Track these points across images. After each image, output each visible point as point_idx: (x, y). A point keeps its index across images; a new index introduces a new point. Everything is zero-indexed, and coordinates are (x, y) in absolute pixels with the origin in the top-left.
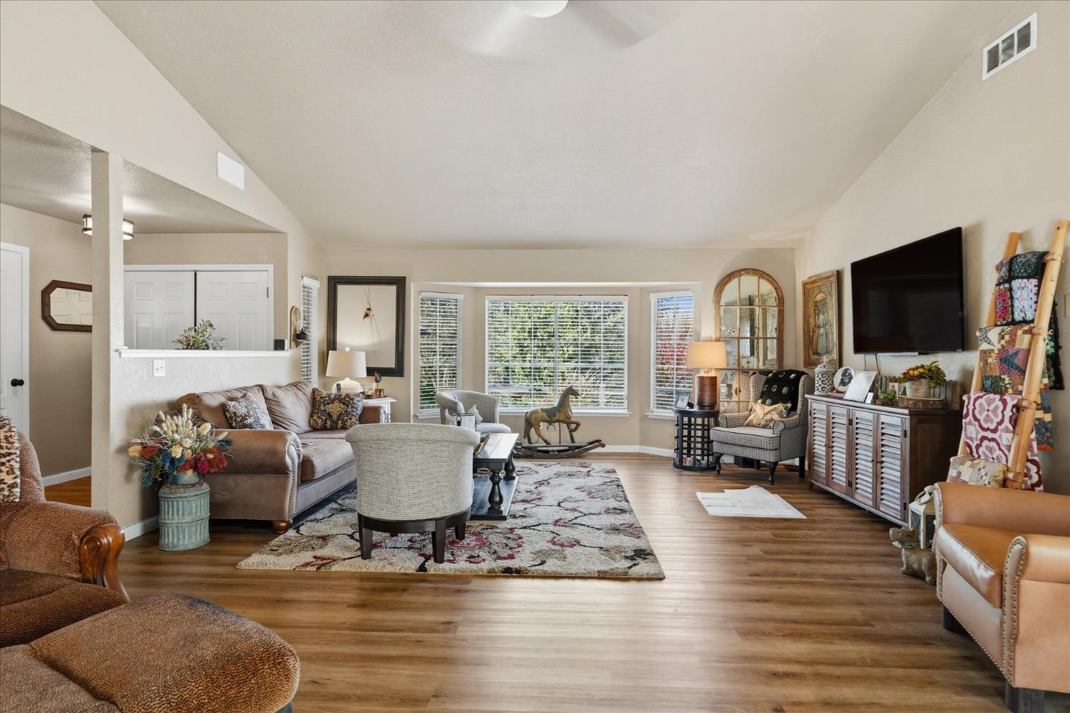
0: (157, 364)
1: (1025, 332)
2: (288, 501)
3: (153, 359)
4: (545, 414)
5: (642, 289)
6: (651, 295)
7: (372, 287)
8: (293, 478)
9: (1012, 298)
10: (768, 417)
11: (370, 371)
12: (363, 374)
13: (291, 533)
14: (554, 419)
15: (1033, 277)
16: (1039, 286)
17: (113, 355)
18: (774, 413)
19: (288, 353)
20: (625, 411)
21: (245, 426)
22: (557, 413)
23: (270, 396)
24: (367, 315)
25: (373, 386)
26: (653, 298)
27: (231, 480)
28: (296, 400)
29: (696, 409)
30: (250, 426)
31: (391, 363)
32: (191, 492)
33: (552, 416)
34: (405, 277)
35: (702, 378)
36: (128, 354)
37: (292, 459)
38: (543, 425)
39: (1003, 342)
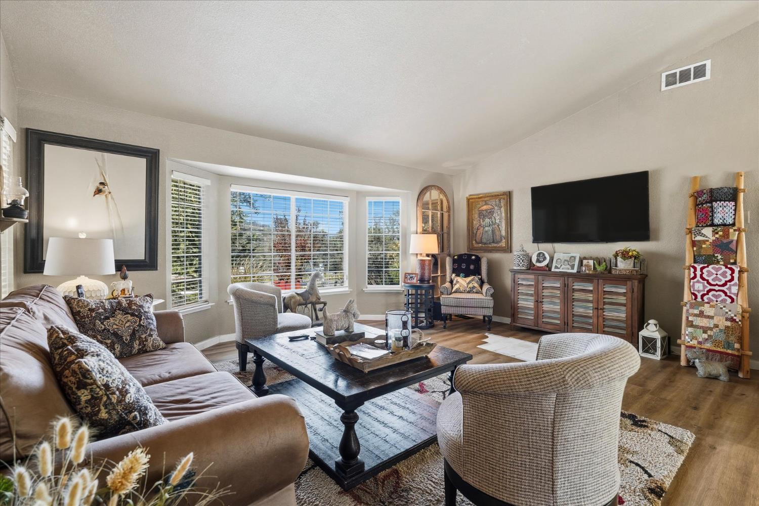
1: (735, 230)
4: (301, 298)
6: (367, 198)
9: (712, 211)
10: (471, 285)
15: (732, 201)
16: (736, 206)
18: (474, 282)
20: (347, 289)
24: (99, 191)
31: (139, 255)
34: (159, 150)
39: (717, 236)
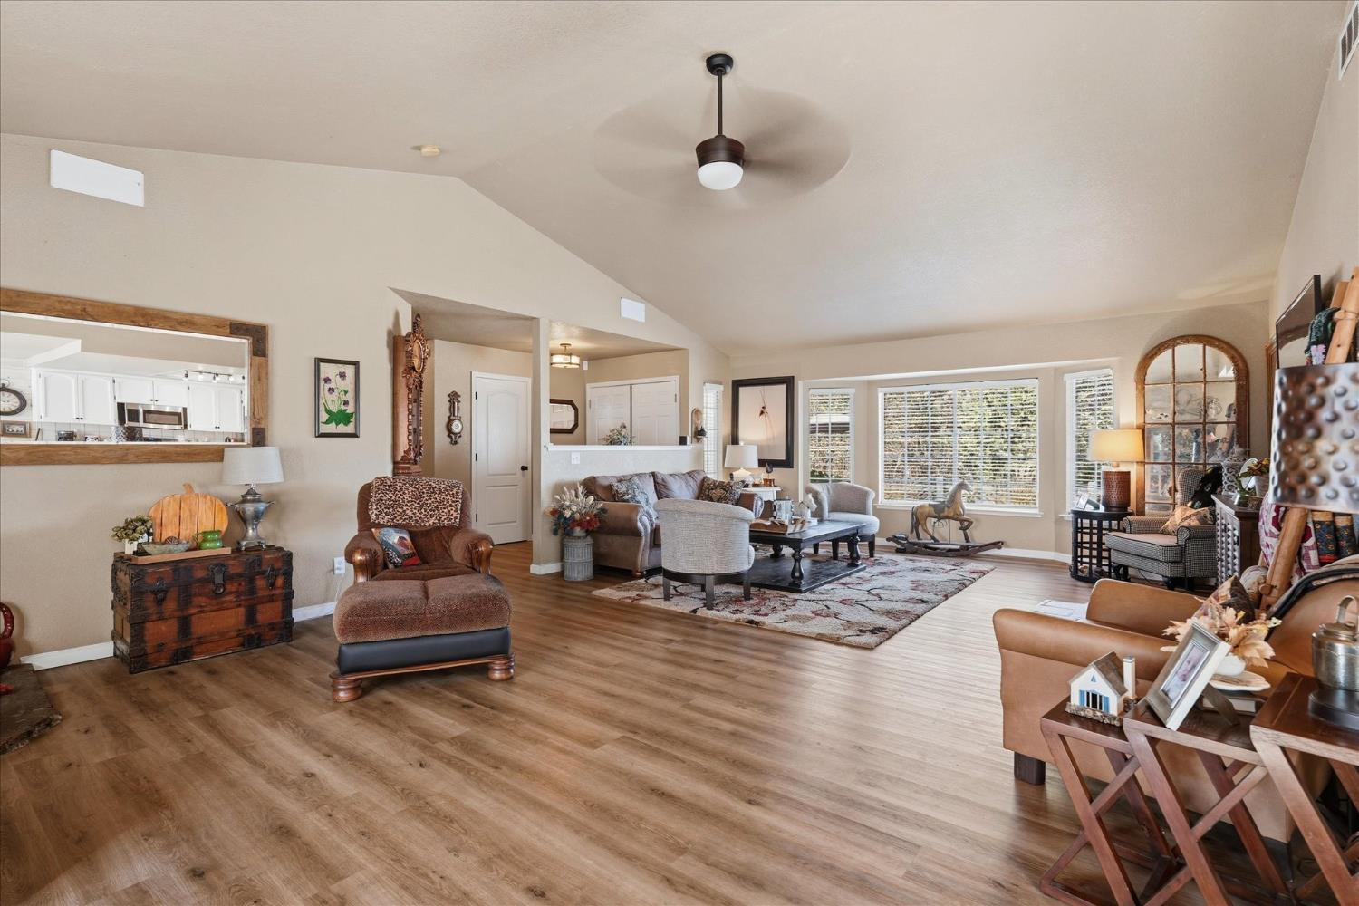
0: (573, 456)
2: (640, 556)
3: (571, 452)
4: (932, 509)
5: (1056, 369)
6: (1066, 377)
7: (766, 387)
8: (645, 540)
11: (762, 463)
12: (756, 464)
13: (642, 581)
14: (942, 515)
17: (543, 450)
18: (1194, 518)
19: (690, 446)
20: (1036, 511)
21: (624, 501)
22: (946, 509)
23: (659, 480)
24: (762, 413)
25: (763, 475)
26: (1071, 382)
27: (609, 539)
28: (684, 485)
29: (1102, 509)
30: (627, 501)
31: (782, 457)
32: (580, 542)
33: (940, 513)
34: (793, 377)
35: (1107, 474)
36: (552, 448)
37: (643, 524)
38: (931, 521)
